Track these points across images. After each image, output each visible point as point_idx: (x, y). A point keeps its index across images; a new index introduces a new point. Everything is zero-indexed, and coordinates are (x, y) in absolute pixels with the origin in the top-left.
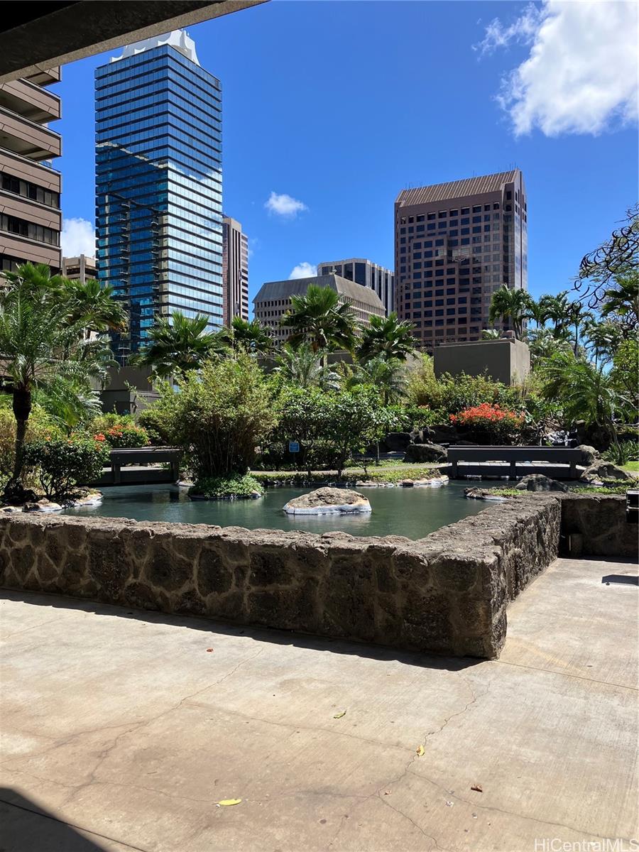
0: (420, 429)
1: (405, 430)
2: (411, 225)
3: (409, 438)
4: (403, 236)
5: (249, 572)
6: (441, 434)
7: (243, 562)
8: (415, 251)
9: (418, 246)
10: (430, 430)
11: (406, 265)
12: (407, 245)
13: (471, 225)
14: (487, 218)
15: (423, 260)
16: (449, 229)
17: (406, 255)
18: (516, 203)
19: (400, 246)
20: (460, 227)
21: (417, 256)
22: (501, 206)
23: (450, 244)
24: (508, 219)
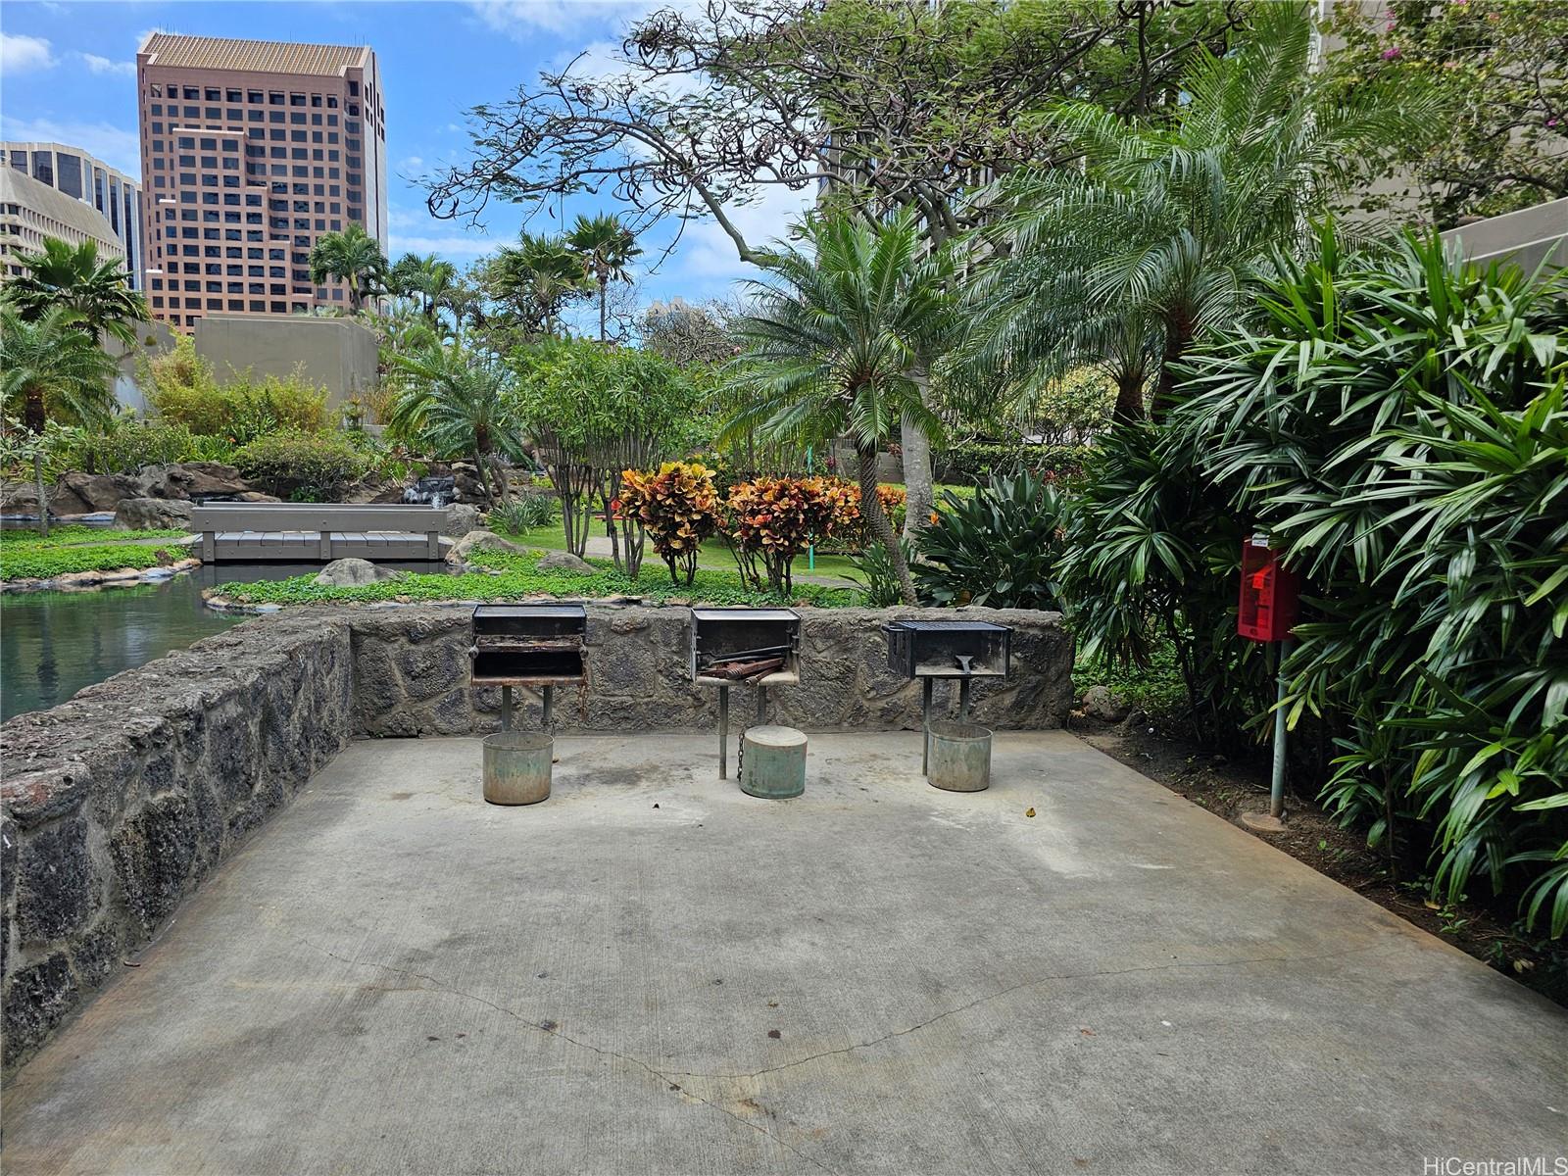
2: (172, 102)
3: (136, 486)
4: (156, 119)
6: (209, 479)
8: (182, 152)
9: (188, 143)
10: (182, 472)
11: (166, 173)
12: (164, 137)
13: (289, 127)
14: (317, 119)
15: (199, 171)
16: (247, 124)
17: (165, 155)
18: (367, 104)
19: (152, 137)
20: (267, 125)
21: (188, 161)
22: (341, 103)
23: (251, 151)
24: (354, 128)
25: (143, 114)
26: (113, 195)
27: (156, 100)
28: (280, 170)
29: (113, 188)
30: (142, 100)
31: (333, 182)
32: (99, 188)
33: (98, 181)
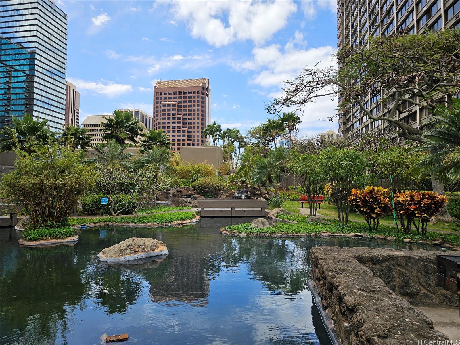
2: (161, 96)
3: (169, 194)
4: (157, 101)
8: (163, 108)
9: (164, 106)
10: (180, 189)
11: (159, 114)
12: (159, 105)
13: (188, 100)
14: (194, 97)
15: (166, 112)
16: (178, 100)
17: (159, 109)
18: (206, 92)
19: (156, 105)
20: (183, 100)
21: (164, 110)
22: (200, 93)
23: (179, 106)
24: (203, 98)
25: (154, 100)
26: (146, 120)
27: (158, 96)
28: (185, 110)
29: (146, 118)
30: (154, 97)
31: (198, 112)
32: (143, 118)
33: (143, 117)
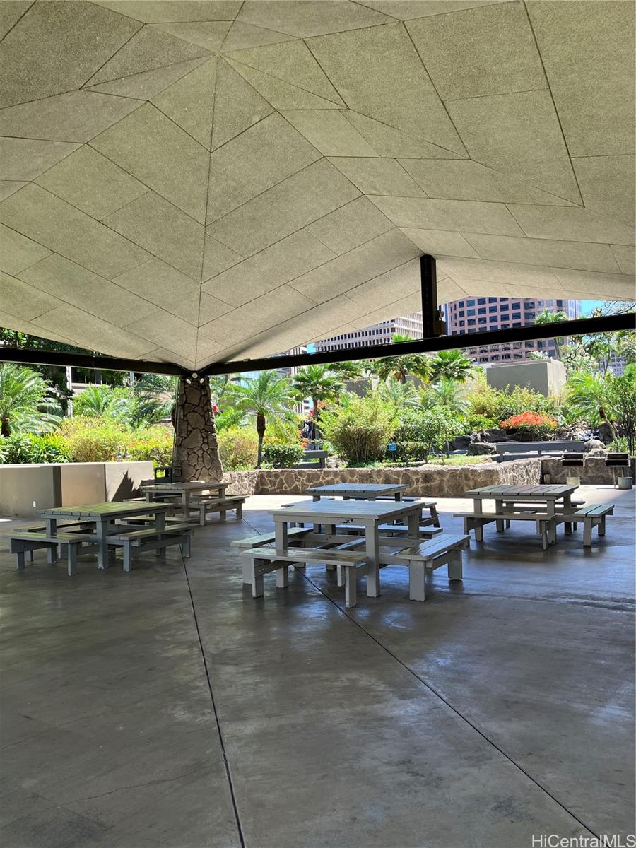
0: (478, 432)
1: (467, 433)
3: (470, 439)
5: (421, 480)
6: (495, 436)
7: (418, 477)
10: (485, 433)
